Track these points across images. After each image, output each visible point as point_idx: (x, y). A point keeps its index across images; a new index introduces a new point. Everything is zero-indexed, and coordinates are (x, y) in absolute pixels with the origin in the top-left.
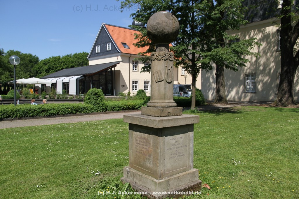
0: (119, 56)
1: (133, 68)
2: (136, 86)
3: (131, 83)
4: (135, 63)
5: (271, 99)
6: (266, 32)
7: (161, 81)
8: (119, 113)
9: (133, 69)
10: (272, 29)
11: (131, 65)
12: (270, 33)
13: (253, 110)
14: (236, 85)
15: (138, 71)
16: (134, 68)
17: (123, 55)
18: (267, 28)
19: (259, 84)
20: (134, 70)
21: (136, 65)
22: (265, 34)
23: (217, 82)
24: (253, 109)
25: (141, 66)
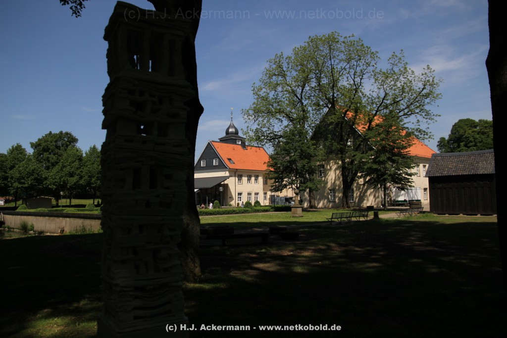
0: (227, 171)
2: (240, 197)
3: (237, 194)
9: (238, 182)
11: (237, 179)
14: (323, 199)
15: (242, 184)
17: (230, 170)
19: (336, 198)
23: (310, 196)
25: (245, 179)
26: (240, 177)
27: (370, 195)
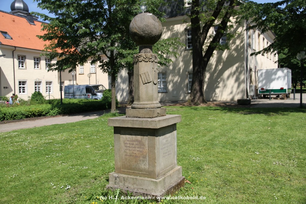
1: (19, 64)
2: (23, 88)
3: (17, 83)
4: (21, 58)
5: (182, 99)
6: (175, 31)
7: (148, 83)
8: (23, 122)
9: (19, 66)
10: (180, 28)
11: (16, 61)
12: (178, 32)
13: (171, 111)
15: (26, 69)
16: (21, 65)
17: (4, 47)
18: (176, 26)
19: (170, 84)
20: (21, 67)
21: (22, 61)
22: (174, 32)
23: (130, 81)
24: (170, 109)
25: (29, 63)
26: (22, 59)
27: (228, 77)
